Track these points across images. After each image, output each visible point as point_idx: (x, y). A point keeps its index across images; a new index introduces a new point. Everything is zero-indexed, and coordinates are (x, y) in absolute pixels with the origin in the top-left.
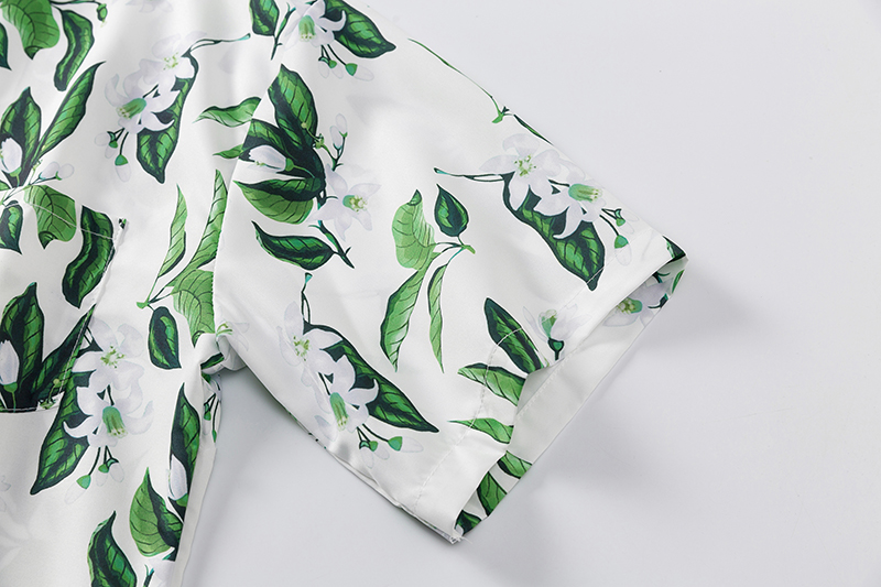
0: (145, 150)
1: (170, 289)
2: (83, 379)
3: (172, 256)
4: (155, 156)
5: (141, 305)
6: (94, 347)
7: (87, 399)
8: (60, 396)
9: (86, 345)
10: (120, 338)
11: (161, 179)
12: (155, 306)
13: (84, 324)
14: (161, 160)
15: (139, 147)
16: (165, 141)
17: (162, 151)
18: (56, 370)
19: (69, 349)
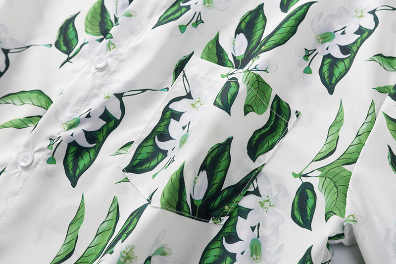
0: (325, 68)
1: (319, 173)
2: (244, 213)
3: (326, 150)
4: (331, 75)
5: (295, 175)
6: (257, 192)
7: (243, 227)
8: (226, 218)
9: (251, 189)
10: (275, 193)
11: (331, 91)
12: (305, 180)
13: (253, 175)
14: (334, 79)
15: (322, 65)
16: (341, 67)
17: (337, 72)
18: (228, 200)
19: (240, 189)
